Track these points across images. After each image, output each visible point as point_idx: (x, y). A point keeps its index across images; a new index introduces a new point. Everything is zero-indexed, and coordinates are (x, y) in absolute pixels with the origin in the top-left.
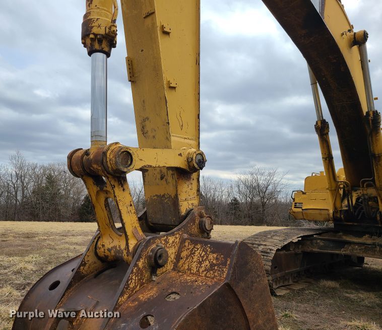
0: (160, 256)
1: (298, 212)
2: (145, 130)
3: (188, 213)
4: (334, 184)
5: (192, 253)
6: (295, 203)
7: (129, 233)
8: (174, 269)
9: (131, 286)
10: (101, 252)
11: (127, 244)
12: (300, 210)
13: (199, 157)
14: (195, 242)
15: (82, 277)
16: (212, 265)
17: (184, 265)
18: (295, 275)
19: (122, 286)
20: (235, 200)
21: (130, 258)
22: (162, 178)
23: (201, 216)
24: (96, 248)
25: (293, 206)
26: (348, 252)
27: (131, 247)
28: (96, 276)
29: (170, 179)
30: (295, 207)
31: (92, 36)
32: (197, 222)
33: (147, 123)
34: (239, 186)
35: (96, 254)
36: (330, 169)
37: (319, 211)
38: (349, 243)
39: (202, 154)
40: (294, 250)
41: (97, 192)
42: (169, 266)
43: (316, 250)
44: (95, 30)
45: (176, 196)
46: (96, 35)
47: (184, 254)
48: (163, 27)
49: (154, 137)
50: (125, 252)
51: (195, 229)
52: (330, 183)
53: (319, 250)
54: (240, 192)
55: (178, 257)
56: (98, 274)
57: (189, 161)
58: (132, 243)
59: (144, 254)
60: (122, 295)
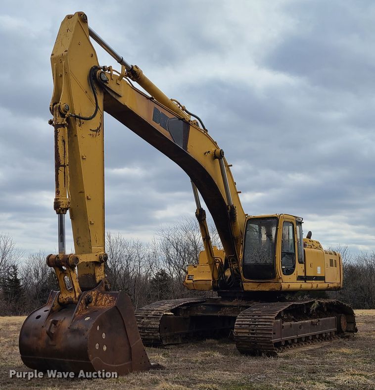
0: (90, 299)
1: (190, 284)
2: (79, 242)
3: (100, 281)
4: (211, 260)
5: (102, 298)
6: (189, 276)
7: (76, 290)
8: (95, 305)
9: (79, 309)
10: (61, 301)
11: (75, 295)
12: (191, 281)
13: (105, 256)
14: (103, 293)
15: (53, 312)
16: (110, 301)
17: (99, 303)
18: (184, 336)
19: (76, 309)
20: (163, 273)
21: (77, 300)
22: (87, 266)
23: (106, 283)
24: (58, 299)
25: (187, 278)
26: (222, 314)
27: (77, 296)
28: (59, 311)
29: (91, 266)
30: (188, 279)
31: (60, 209)
32: (104, 286)
33: (80, 239)
34: (167, 251)
35: (58, 302)
36: (208, 248)
37: (205, 282)
38: (224, 306)
39: (106, 255)
40: (183, 315)
41: (61, 274)
42: (93, 304)
43: (200, 314)
44: (61, 206)
45: (95, 274)
46: (61, 208)
47: (99, 299)
48: (88, 197)
49: (83, 246)
50: (74, 299)
51: (103, 289)
52: (209, 259)
53: (202, 314)
54: (169, 261)
55: (96, 300)
56: (59, 310)
57: (100, 258)
58: (78, 294)
59: (83, 298)
60: (76, 312)
